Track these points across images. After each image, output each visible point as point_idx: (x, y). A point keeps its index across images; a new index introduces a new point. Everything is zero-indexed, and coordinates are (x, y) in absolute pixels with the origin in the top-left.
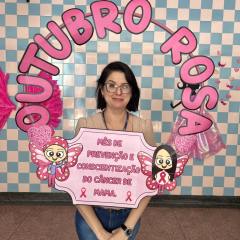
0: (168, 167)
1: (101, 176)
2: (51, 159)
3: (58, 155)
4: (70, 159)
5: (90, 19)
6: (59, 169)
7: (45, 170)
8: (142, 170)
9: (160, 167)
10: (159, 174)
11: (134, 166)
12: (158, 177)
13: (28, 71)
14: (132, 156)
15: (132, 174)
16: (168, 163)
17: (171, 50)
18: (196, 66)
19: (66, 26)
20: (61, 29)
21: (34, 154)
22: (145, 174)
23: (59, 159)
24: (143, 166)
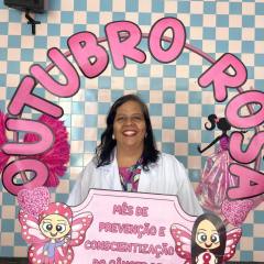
0: (214, 246)
1: (119, 259)
2: (48, 234)
3: (59, 229)
5: (105, 44)
6: (60, 249)
8: (178, 250)
9: (202, 245)
10: (201, 256)
11: (165, 245)
12: (200, 260)
13: (21, 112)
15: (163, 257)
16: (213, 241)
17: (213, 82)
18: (247, 104)
19: (72, 54)
20: (66, 57)
21: (25, 227)
22: (182, 257)
23: (59, 235)
24: (179, 244)
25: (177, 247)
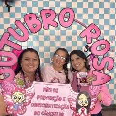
0: (86, 105)
1: (46, 111)
4: (27, 101)
7: (11, 108)
8: (71, 107)
9: (81, 105)
11: (65, 105)
12: (80, 111)
13: (3, 48)
14: (64, 98)
16: (86, 103)
17: (86, 36)
18: (100, 45)
20: (23, 24)
21: (5, 98)
22: (72, 110)
23: (20, 101)
24: (71, 104)
25: (70, 105)
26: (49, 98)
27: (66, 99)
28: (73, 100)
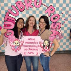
0: (48, 45)
1: (30, 48)
2: (15, 45)
3: (17, 44)
12: (45, 48)
19: (17, 6)
20: (15, 7)
23: (17, 45)
26: (31, 43)
27: (39, 43)
28: (42, 43)
